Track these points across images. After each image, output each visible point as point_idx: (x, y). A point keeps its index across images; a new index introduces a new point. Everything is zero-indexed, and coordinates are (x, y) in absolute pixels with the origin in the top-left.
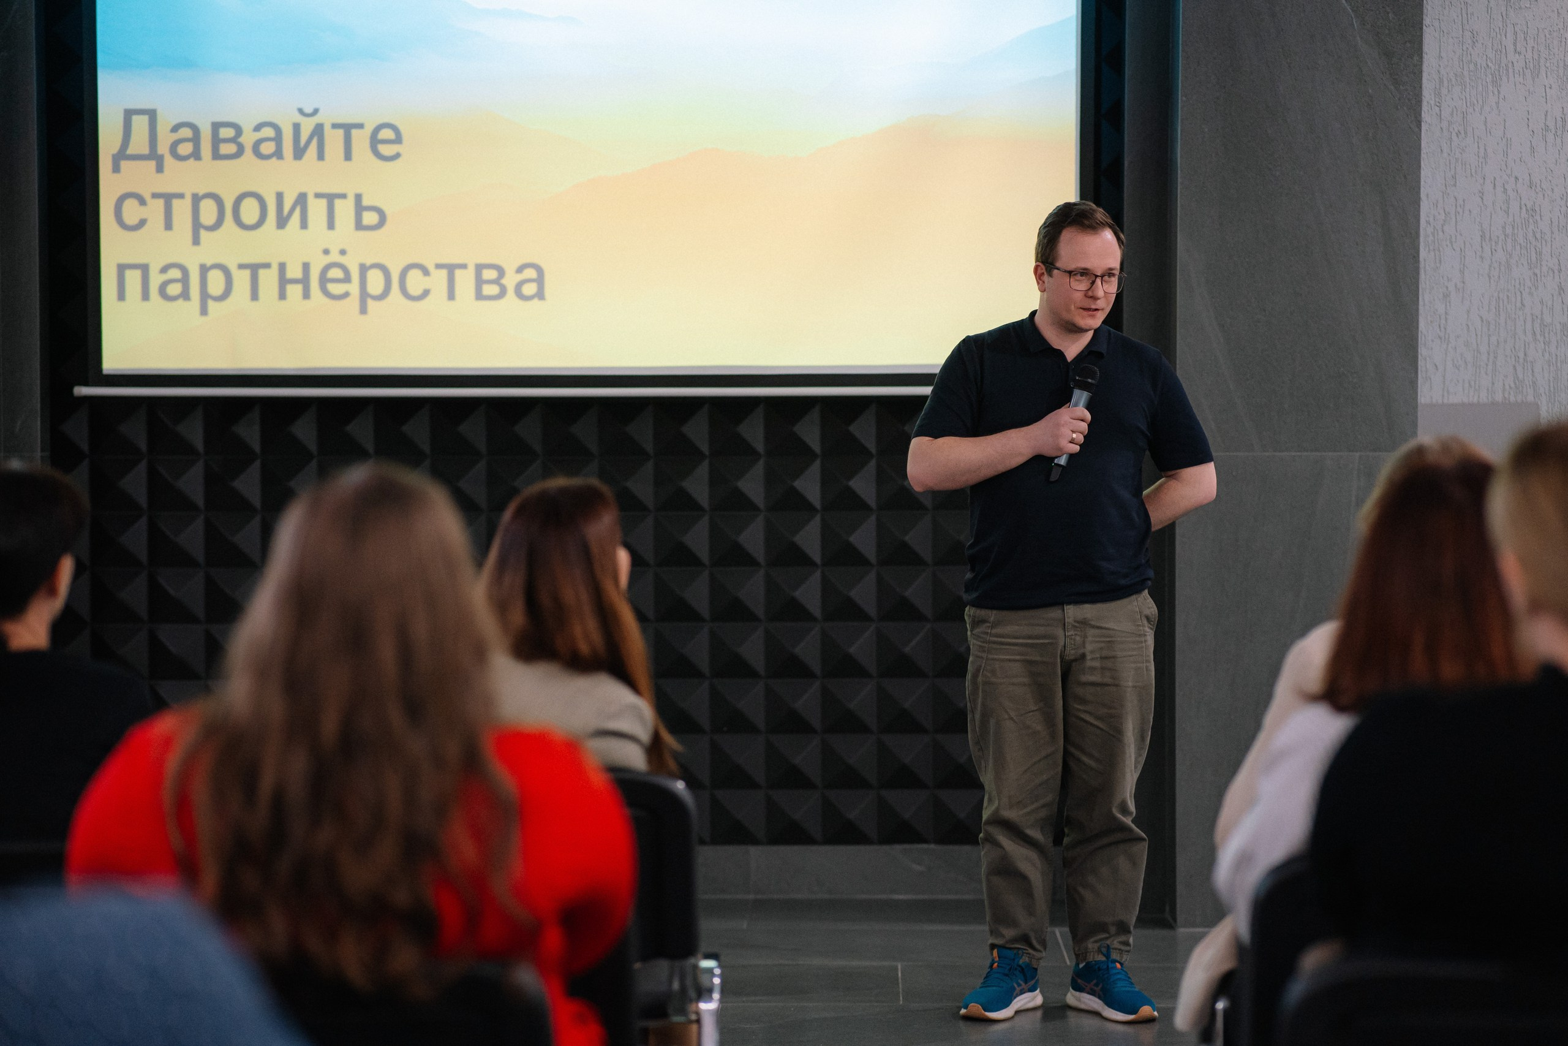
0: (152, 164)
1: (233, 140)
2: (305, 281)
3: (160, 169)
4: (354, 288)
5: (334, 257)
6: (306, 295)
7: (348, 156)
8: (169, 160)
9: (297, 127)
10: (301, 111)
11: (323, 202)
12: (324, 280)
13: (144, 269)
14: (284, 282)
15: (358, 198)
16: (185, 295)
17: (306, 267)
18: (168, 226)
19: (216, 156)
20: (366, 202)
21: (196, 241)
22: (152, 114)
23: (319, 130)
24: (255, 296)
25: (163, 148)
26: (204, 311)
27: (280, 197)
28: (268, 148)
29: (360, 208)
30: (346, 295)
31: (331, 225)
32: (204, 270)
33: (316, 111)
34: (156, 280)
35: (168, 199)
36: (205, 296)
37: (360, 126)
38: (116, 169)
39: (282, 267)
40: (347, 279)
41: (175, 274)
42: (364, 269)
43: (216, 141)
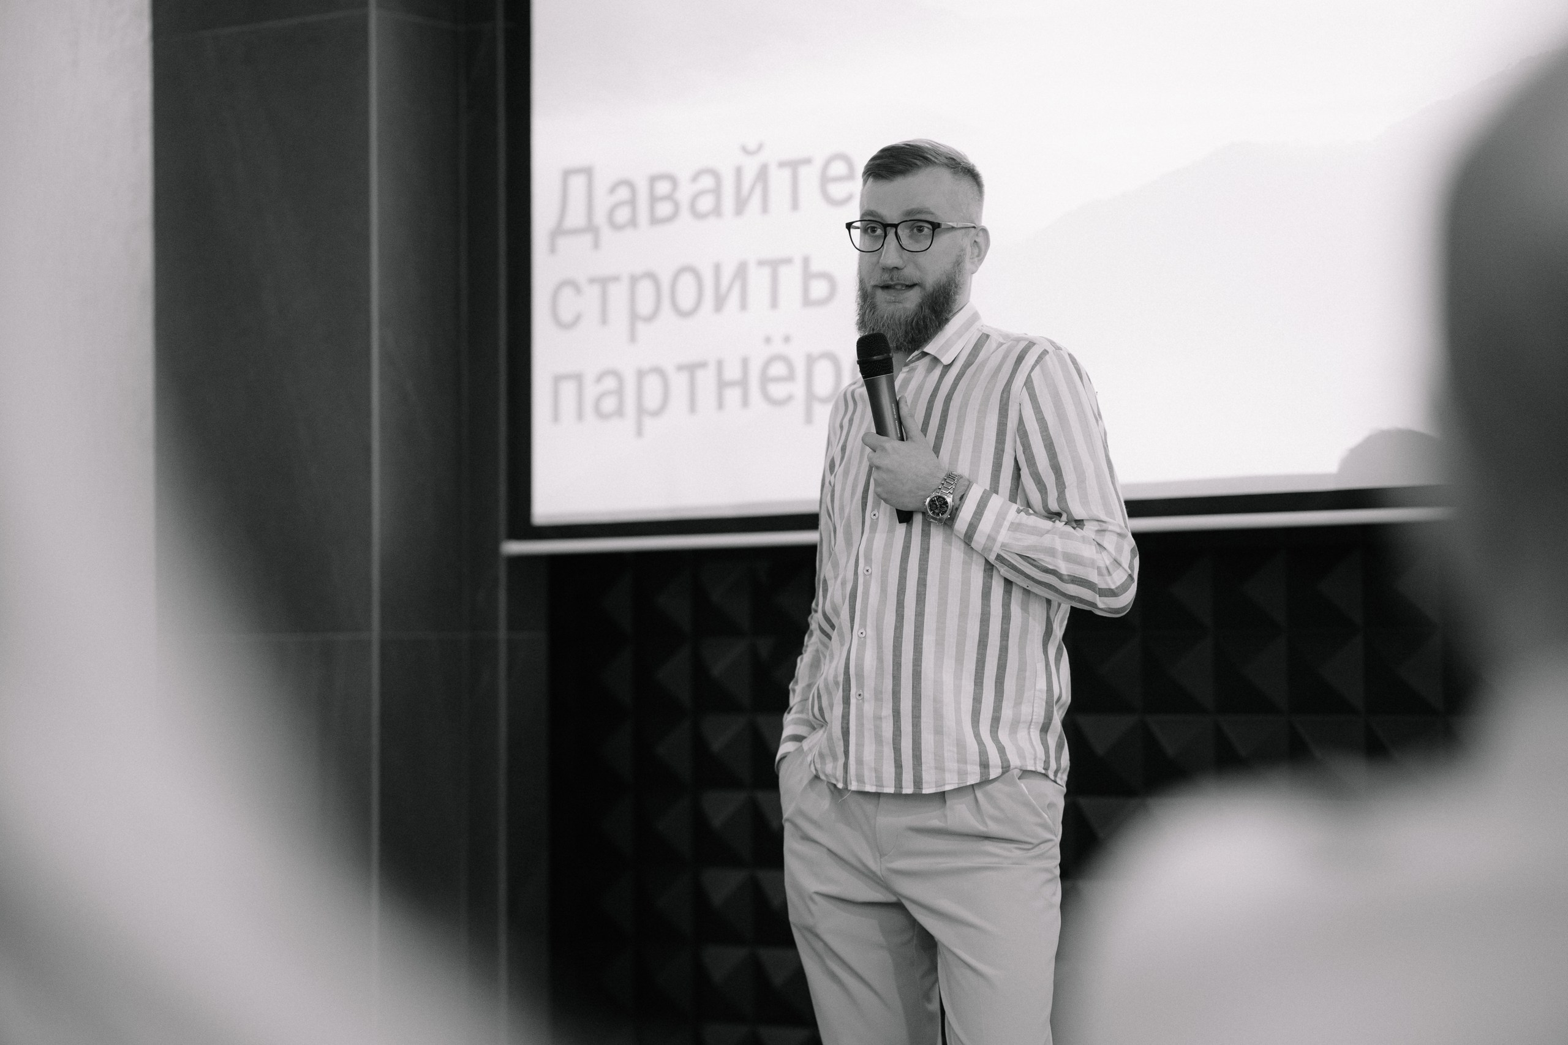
0: (587, 239)
1: (669, 197)
2: (743, 383)
3: (596, 245)
4: (798, 388)
5: (778, 347)
6: (745, 402)
7: (795, 205)
8: (606, 233)
9: (739, 171)
10: (745, 150)
11: (766, 271)
12: (765, 380)
13: (578, 378)
14: (722, 385)
15: (806, 261)
16: (620, 412)
17: (745, 363)
18: (604, 320)
19: (654, 221)
20: (815, 267)
21: (633, 337)
22: (588, 172)
23: (763, 174)
24: (693, 407)
25: (600, 218)
26: (639, 432)
27: (717, 269)
28: (706, 204)
29: (808, 276)
30: (789, 398)
31: (774, 303)
32: (641, 374)
33: (760, 147)
34: (591, 391)
35: (603, 282)
36: (641, 410)
37: (807, 161)
38: (553, 249)
39: (720, 364)
40: (790, 377)
41: (610, 383)
42: (811, 361)
43: (654, 199)
